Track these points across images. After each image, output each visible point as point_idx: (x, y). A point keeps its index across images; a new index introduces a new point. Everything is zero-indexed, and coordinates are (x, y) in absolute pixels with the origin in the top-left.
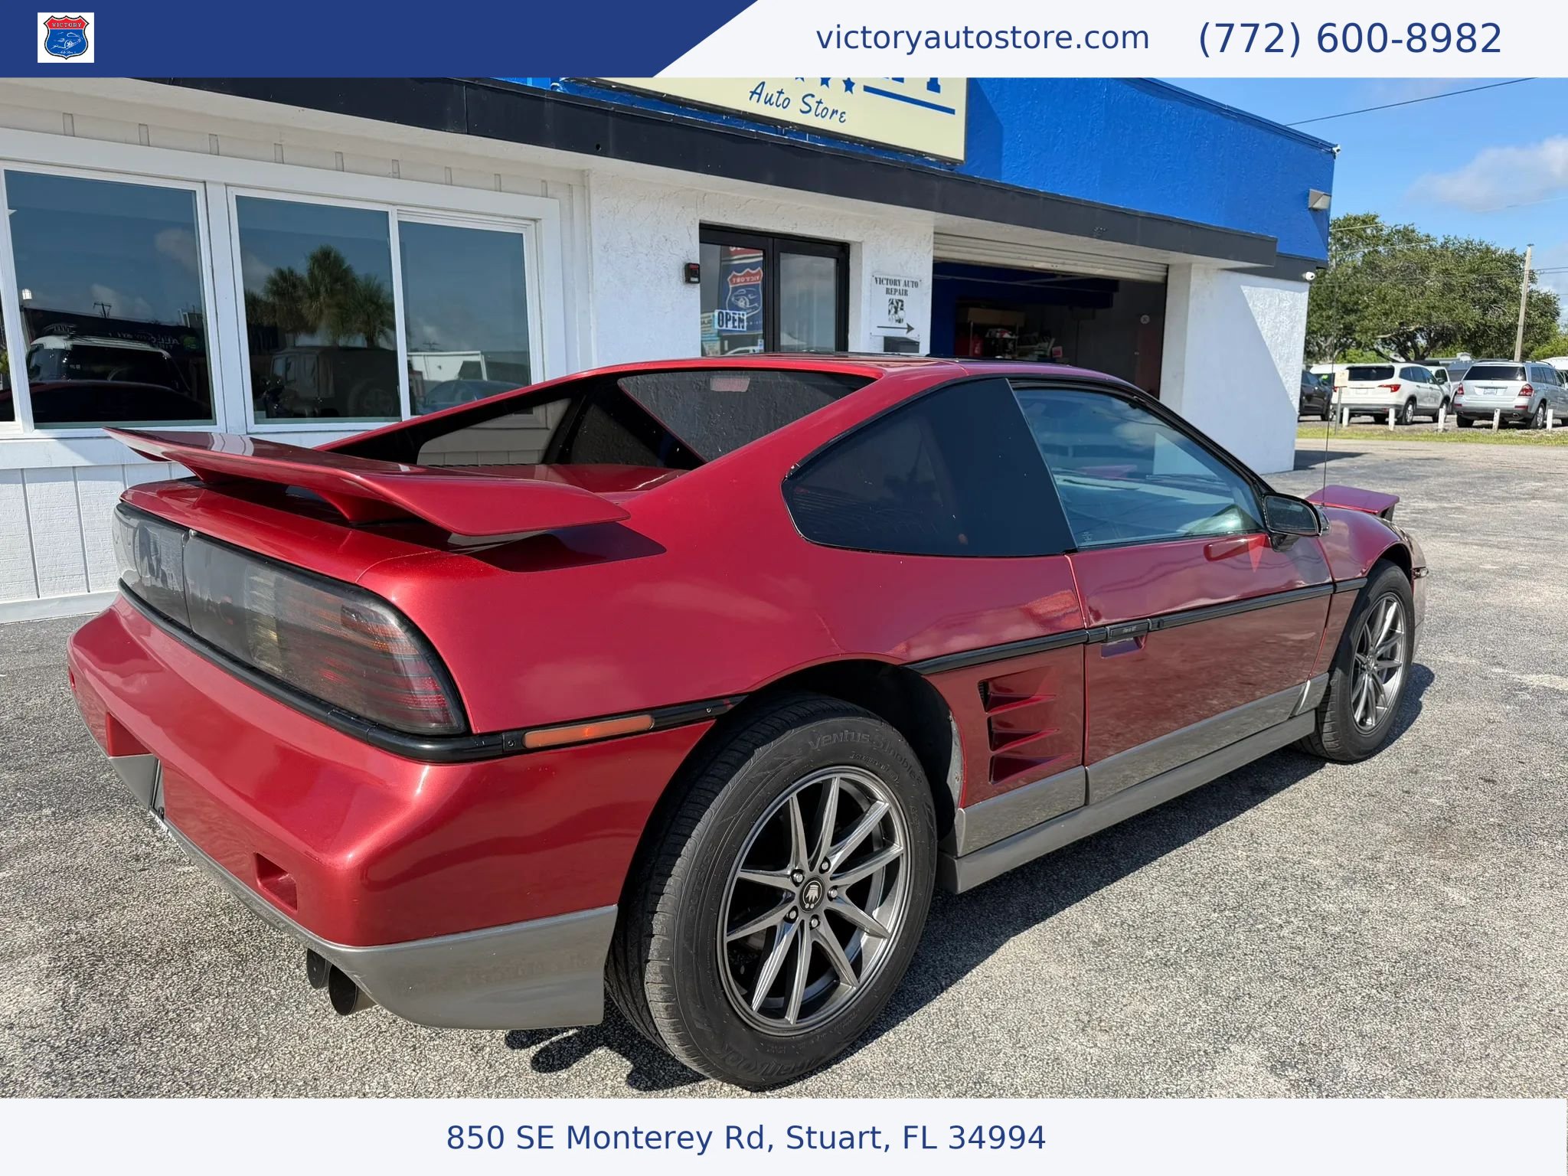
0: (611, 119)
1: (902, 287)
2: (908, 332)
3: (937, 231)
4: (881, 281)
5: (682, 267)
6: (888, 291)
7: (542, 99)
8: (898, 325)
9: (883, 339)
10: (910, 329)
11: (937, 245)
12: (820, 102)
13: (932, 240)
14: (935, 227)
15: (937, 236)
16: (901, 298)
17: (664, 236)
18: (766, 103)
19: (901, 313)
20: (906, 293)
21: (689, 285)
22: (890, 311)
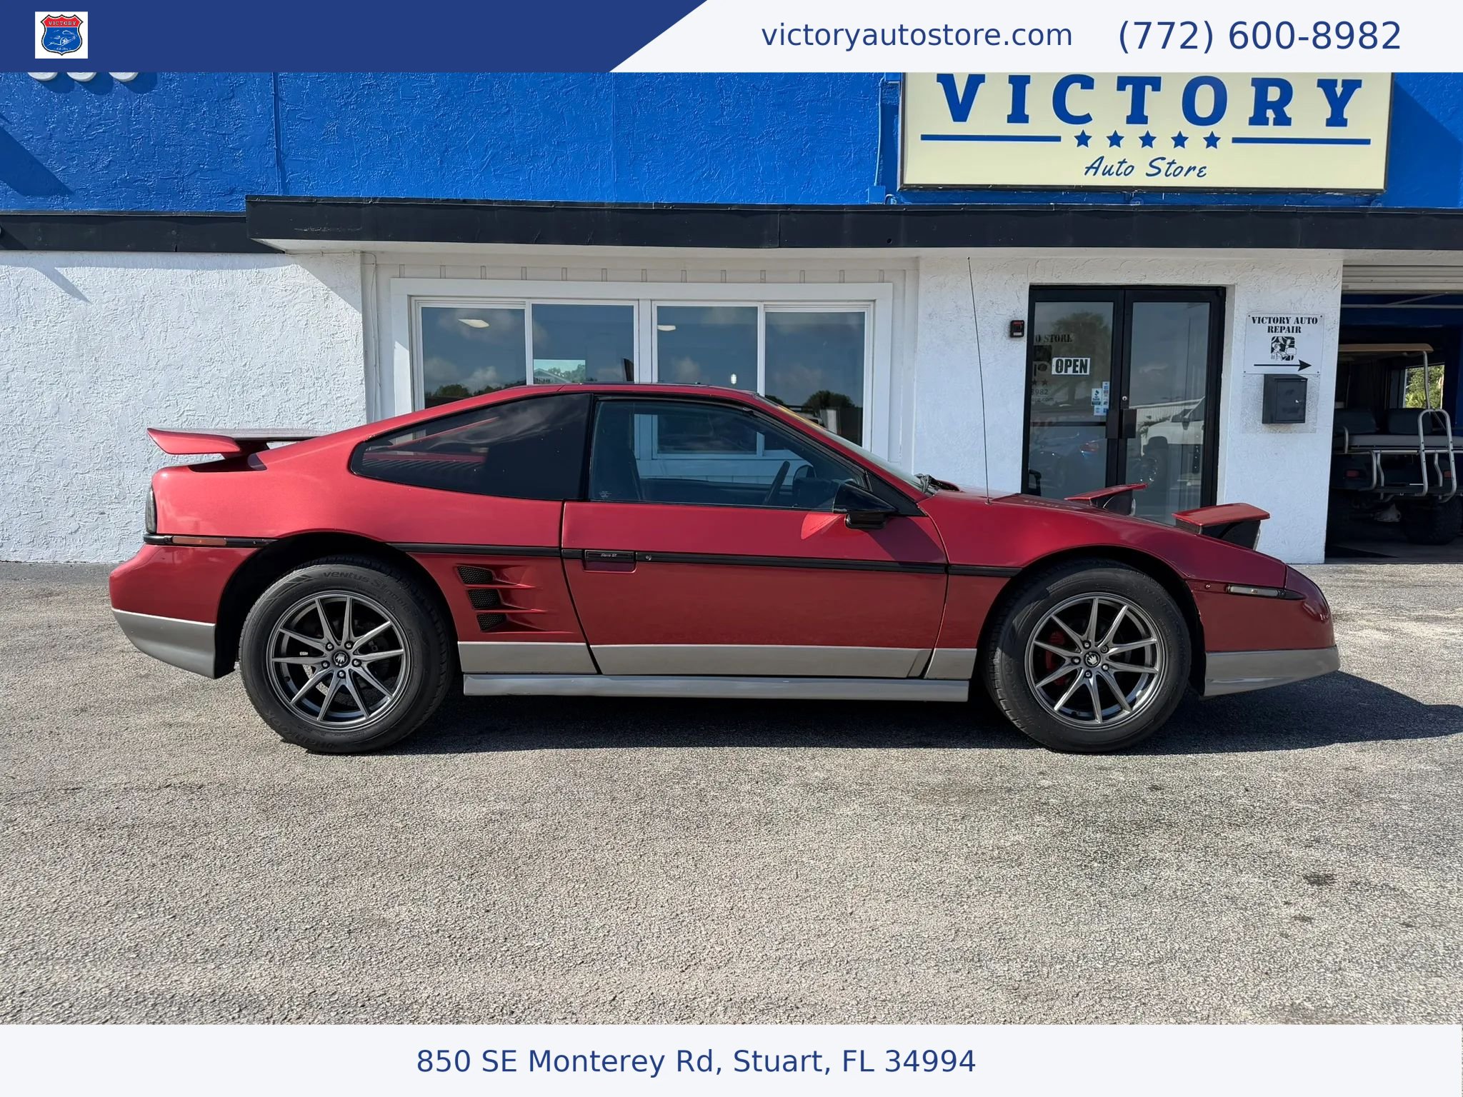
0: (903, 217)
1: (1292, 324)
2: (1300, 369)
3: (1346, 264)
4: (1261, 320)
5: (1008, 323)
6: (1270, 330)
7: (843, 213)
8: (1285, 362)
9: (1263, 376)
10: (1303, 365)
11: (1346, 278)
12: (1170, 164)
13: (1340, 275)
14: (1344, 261)
15: (1346, 269)
16: (1290, 335)
17: (990, 301)
18: (1104, 174)
19: (1289, 351)
20: (1298, 330)
21: (1014, 339)
22: (1273, 350)
